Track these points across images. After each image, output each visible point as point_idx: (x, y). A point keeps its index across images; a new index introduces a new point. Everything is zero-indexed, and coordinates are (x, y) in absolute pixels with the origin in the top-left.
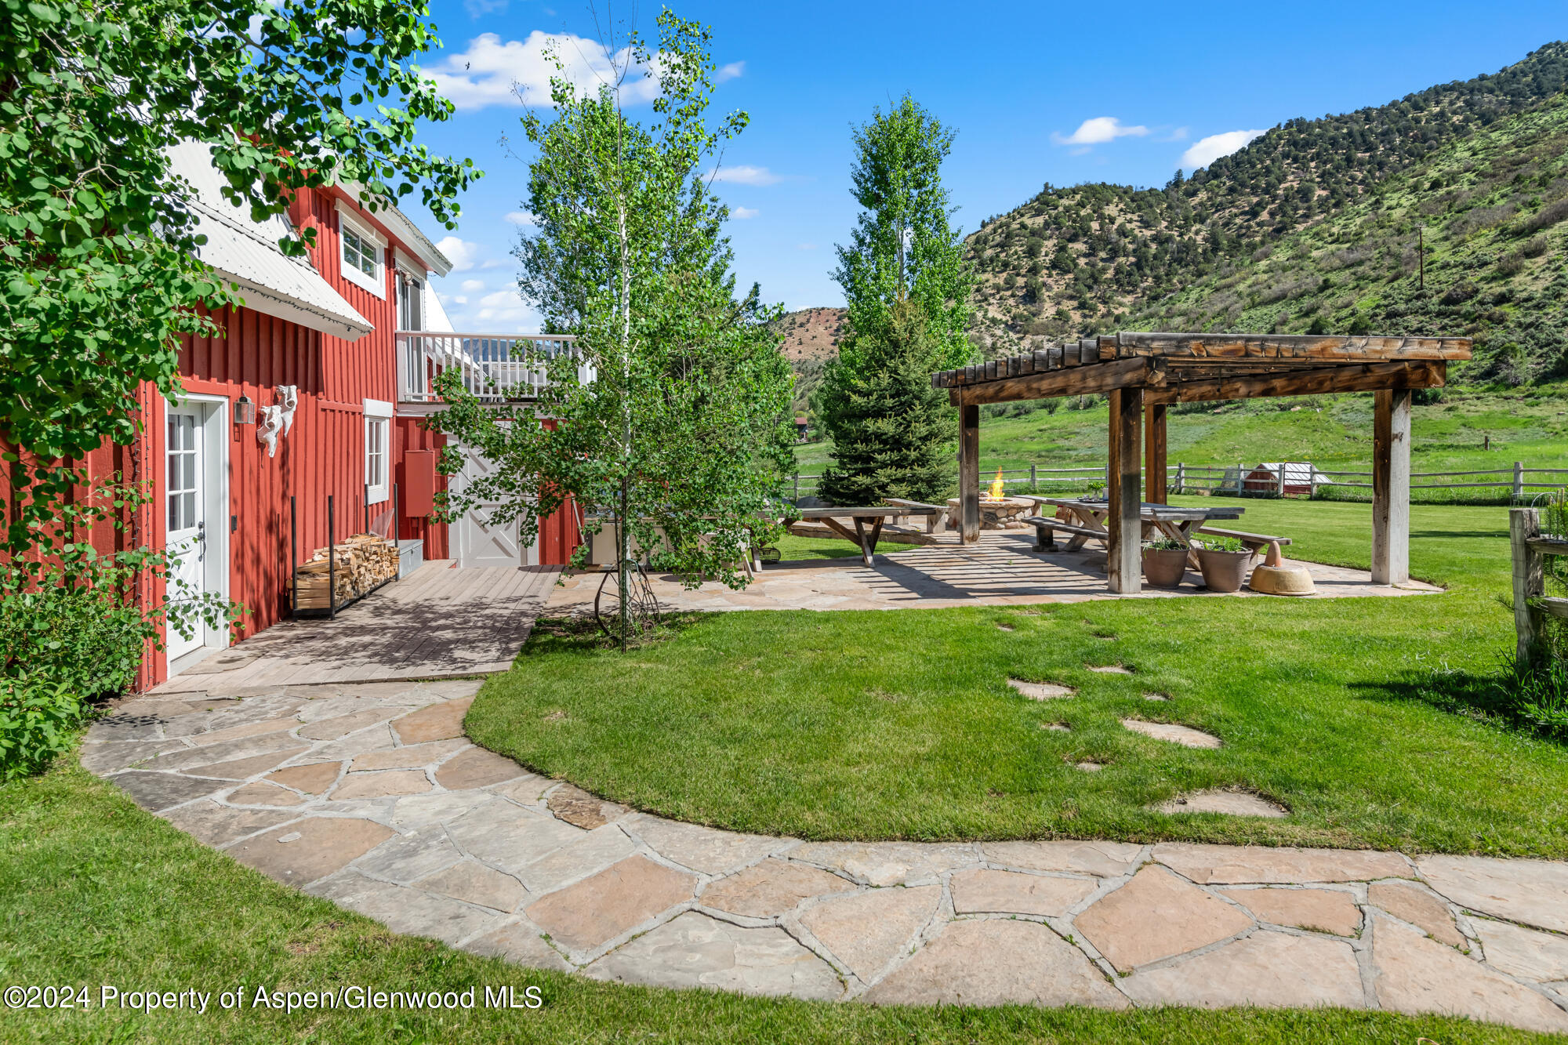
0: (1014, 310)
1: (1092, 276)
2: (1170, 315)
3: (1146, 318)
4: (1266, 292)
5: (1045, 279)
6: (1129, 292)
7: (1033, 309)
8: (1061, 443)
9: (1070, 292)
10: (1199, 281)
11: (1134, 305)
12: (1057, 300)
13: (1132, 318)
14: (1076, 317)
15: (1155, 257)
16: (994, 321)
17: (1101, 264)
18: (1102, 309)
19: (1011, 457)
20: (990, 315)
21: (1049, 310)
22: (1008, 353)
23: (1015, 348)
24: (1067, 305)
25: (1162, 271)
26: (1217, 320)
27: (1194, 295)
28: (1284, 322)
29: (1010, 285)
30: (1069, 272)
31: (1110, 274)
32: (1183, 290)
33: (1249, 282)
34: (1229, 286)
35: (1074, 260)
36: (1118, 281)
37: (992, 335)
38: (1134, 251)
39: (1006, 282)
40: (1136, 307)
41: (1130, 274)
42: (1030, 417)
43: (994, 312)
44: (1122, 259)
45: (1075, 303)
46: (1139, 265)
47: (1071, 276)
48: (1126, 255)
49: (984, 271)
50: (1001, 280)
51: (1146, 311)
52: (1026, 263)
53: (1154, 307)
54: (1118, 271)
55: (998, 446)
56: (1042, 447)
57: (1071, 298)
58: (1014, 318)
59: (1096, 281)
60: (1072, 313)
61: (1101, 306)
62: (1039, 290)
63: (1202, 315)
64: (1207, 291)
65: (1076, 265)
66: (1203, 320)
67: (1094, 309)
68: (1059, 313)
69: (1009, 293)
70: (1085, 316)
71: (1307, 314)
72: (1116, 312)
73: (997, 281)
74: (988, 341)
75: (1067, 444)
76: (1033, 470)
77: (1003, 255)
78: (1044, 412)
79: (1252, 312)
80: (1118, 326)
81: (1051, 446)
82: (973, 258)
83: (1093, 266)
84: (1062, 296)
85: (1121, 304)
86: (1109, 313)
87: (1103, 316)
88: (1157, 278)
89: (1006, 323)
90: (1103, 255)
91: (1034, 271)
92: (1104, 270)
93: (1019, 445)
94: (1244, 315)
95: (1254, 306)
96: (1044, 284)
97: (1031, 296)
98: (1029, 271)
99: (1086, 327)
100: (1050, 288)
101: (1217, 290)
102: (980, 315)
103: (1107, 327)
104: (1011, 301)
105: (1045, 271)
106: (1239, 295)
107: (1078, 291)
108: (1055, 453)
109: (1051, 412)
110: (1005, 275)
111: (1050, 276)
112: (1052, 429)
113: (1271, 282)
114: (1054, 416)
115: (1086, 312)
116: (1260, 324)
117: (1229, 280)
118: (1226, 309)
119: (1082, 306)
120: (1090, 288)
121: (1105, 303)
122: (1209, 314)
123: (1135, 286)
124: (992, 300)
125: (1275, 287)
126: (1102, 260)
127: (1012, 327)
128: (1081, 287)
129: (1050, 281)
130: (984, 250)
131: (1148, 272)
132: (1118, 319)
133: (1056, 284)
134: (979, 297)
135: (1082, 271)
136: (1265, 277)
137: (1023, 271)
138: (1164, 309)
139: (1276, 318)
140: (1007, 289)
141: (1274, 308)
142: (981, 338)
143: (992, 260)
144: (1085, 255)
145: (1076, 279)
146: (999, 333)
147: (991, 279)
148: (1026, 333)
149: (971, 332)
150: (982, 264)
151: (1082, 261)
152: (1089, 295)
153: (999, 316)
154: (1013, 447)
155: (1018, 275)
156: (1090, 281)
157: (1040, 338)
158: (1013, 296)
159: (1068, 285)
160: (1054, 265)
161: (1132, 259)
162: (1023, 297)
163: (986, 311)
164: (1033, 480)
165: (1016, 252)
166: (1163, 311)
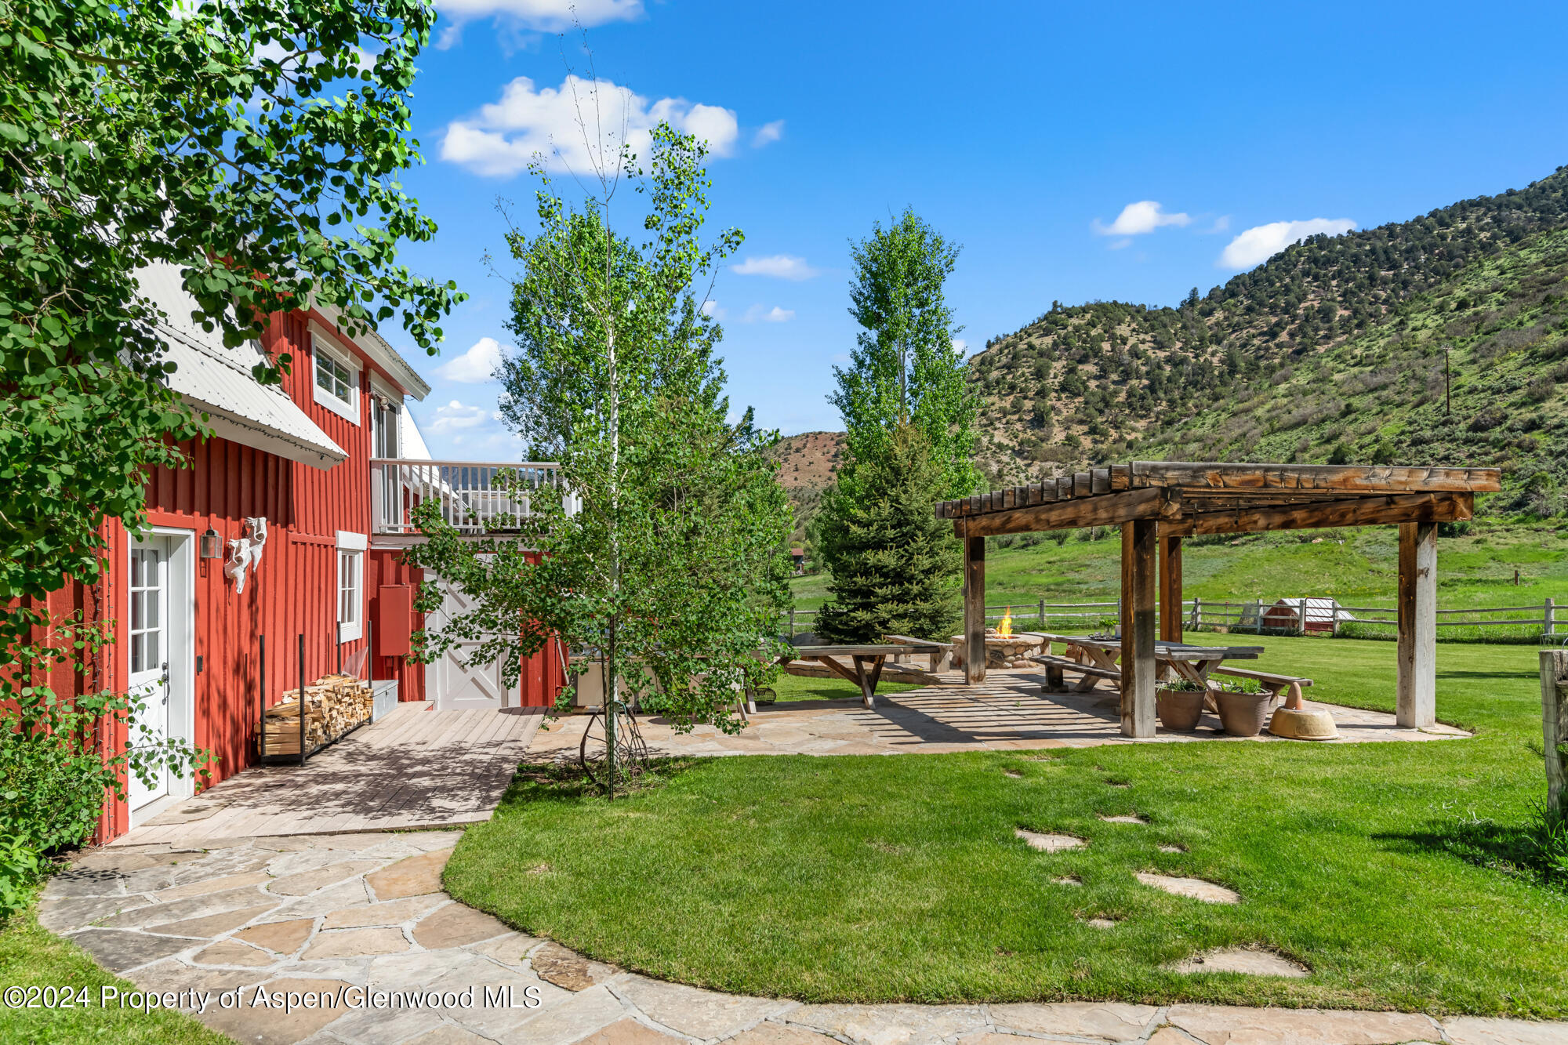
0: (1021, 435)
1: (1103, 399)
2: (1185, 441)
3: (1160, 444)
4: (1286, 418)
5: (1054, 402)
6: (1142, 417)
7: (1041, 434)
8: (1071, 576)
9: (1080, 416)
10: (1216, 405)
11: (1147, 430)
12: (1067, 424)
13: (1145, 444)
14: (1087, 443)
15: (1169, 380)
16: (1000, 446)
17: (1112, 387)
18: (1114, 434)
19: (1018, 591)
20: (996, 440)
21: (1058, 436)
22: (1015, 480)
23: (1022, 475)
24: (1077, 430)
25: (1176, 394)
26: (1235, 447)
27: (1210, 420)
28: (1304, 449)
29: (1017, 408)
30: (1079, 395)
31: (1122, 397)
32: (1198, 414)
33: (1267, 406)
34: (1247, 411)
35: (1084, 383)
36: (1130, 405)
37: (999, 462)
38: (1148, 373)
39: (1013, 405)
40: (1150, 433)
41: (1143, 398)
42: (1038, 548)
43: (1000, 437)
44: (1134, 382)
45: (1086, 428)
46: (1152, 388)
47: (1081, 399)
48: (1139, 378)
49: (990, 394)
50: (1007, 403)
51: (1160, 437)
52: (1034, 386)
53: (1169, 432)
54: (1130, 394)
55: (1005, 580)
56: (1051, 580)
57: (1081, 422)
58: (1021, 444)
59: (1107, 405)
60: (1082, 439)
61: (1112, 432)
62: (1048, 414)
63: (1219, 441)
64: (1224, 416)
65: (1086, 388)
66: (1219, 446)
67: (1105, 434)
68: (1069, 438)
69: (1016, 417)
70: (1095, 442)
71: (1328, 441)
72: (1129, 438)
73: (1003, 404)
74: (994, 468)
75: (1077, 577)
76: (1041, 605)
77: (1009, 377)
78: (1054, 542)
79: (1272, 438)
80: (1130, 453)
81: (1060, 579)
82: (978, 380)
83: (1105, 388)
84: (1072, 421)
85: (1133, 429)
86: (1121, 439)
87: (1115, 442)
88: (1172, 403)
89: (1013, 449)
90: (1114, 377)
91: (1042, 393)
92: (1116, 393)
93: (1026, 578)
94: (1263, 442)
95: (1273, 432)
96: (1053, 408)
97: (1039, 420)
98: (1037, 394)
99: (1097, 453)
100: (1058, 412)
101: (1234, 414)
102: (985, 440)
103: (1119, 453)
104: (1018, 426)
105: (1054, 394)
106: (1258, 419)
107: (1088, 416)
108: (1066, 587)
109: (1060, 543)
110: (1011, 398)
111: (1059, 399)
112: (1061, 561)
113: (1291, 406)
114: (1064, 548)
115: (1097, 437)
116: (1280, 451)
117: (1247, 404)
118: (1244, 435)
119: (1093, 431)
120: (1101, 412)
121: (1117, 427)
122: (1226, 440)
123: (1149, 410)
124: (998, 425)
125: (1295, 412)
126: (1114, 382)
127: (1019, 453)
128: (1092, 411)
129: (1059, 404)
130: (989, 371)
131: (1162, 395)
132: (1130, 445)
133: (1065, 408)
134: (985, 422)
135: (1093, 394)
136: (1285, 401)
137: (1031, 394)
138: (1179, 434)
139: (1296, 445)
140: (1014, 413)
141: (1295, 433)
142: (986, 465)
143: (998, 382)
144: (1096, 378)
145: (1086, 403)
146: (1005, 459)
147: (997, 402)
148: (1034, 459)
149: (977, 458)
150: (987, 386)
151: (1093, 384)
152: (1100, 420)
153: (1006, 442)
154: (1021, 580)
155: (1025, 398)
156: (1101, 405)
157: (1049, 464)
158: (1020, 420)
159: (1078, 409)
160: (1063, 388)
161: (1145, 382)
162: (1031, 421)
163: (992, 436)
164: (1042, 616)
165: (1023, 374)
166: (1177, 437)
